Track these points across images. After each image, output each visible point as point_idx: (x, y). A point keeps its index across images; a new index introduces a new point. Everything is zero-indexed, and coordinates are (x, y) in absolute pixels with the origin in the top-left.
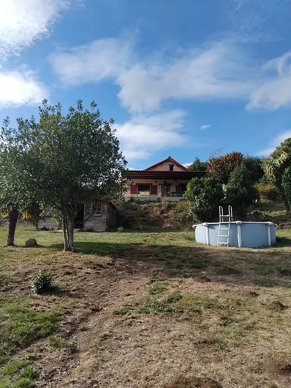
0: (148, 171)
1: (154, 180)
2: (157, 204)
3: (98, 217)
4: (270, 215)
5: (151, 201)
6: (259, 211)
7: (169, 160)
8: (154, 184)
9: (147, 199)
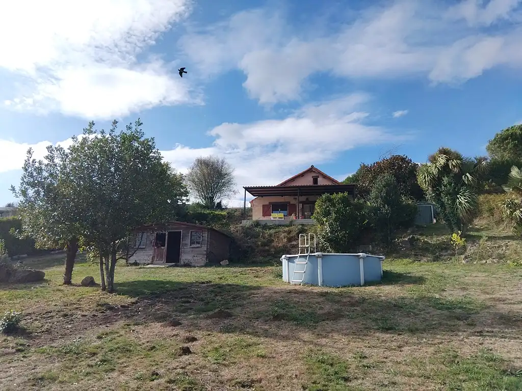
0: (283, 186)
1: (293, 197)
2: (287, 229)
3: (197, 248)
4: (430, 242)
5: (280, 226)
6: (416, 237)
7: (312, 170)
8: (293, 202)
9: (277, 223)
